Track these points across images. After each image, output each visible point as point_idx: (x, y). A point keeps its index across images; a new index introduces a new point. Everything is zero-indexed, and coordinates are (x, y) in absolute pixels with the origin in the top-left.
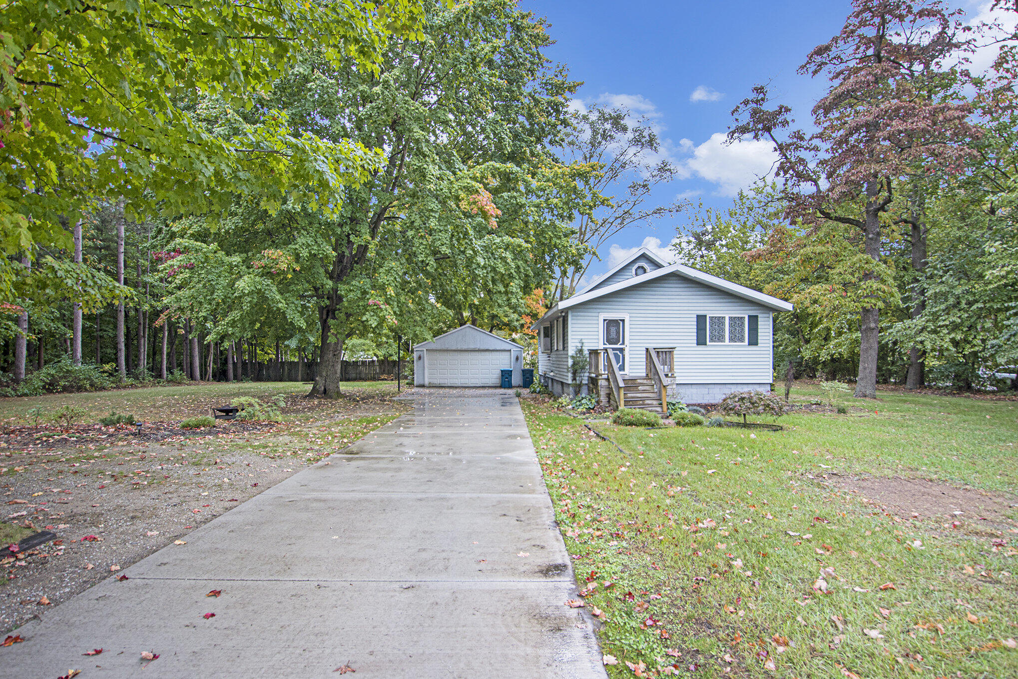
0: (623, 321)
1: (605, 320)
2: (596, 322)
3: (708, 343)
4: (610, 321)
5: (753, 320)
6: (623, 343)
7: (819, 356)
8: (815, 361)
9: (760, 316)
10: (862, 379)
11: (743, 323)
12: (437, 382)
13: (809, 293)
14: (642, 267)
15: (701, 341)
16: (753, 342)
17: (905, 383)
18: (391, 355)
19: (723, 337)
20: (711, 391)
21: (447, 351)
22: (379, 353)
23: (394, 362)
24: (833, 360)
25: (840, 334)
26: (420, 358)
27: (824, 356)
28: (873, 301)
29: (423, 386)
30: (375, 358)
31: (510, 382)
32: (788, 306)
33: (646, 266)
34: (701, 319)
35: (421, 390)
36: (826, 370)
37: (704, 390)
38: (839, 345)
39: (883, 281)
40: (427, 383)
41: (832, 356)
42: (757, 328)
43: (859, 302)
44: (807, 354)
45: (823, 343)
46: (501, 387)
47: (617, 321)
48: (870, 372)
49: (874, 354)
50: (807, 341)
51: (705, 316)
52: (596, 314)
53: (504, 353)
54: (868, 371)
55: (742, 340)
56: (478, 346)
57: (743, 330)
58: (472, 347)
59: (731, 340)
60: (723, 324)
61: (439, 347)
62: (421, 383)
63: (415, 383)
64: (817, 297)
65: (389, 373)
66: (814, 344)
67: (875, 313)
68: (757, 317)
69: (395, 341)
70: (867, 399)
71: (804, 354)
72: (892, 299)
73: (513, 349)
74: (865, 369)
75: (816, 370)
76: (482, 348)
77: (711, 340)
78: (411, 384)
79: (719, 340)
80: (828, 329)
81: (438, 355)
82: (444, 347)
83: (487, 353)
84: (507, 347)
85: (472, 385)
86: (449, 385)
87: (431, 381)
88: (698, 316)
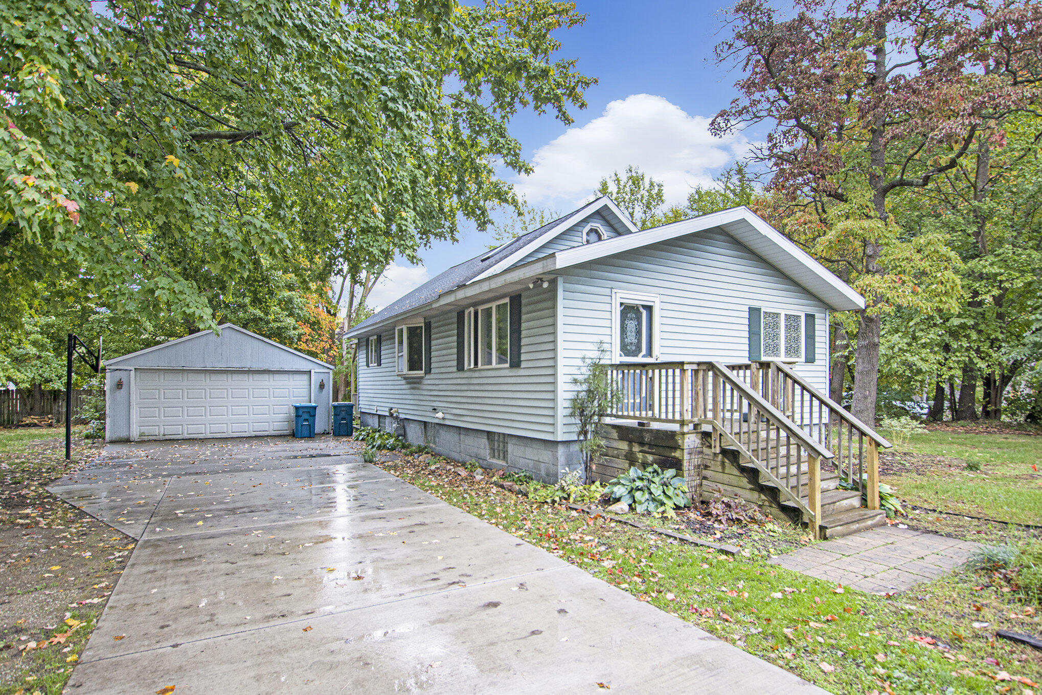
0: (649, 309)
2: (609, 307)
3: (762, 356)
4: (628, 306)
5: (810, 318)
6: (648, 355)
9: (817, 315)
11: (799, 326)
12: (157, 431)
14: (596, 232)
15: (754, 354)
16: (811, 356)
18: (48, 381)
19: (778, 346)
21: (182, 371)
22: (18, 376)
23: (56, 394)
26: (119, 385)
29: (127, 441)
30: (12, 387)
31: (311, 427)
33: (602, 229)
34: (754, 312)
35: (123, 450)
40: (135, 433)
42: (814, 335)
46: (294, 435)
47: (636, 307)
51: (759, 310)
52: (610, 291)
53: (297, 377)
55: (799, 353)
56: (248, 364)
57: (799, 336)
58: (236, 365)
59: (787, 352)
60: (778, 325)
61: (164, 365)
62: (123, 434)
63: (108, 435)
65: (43, 413)
68: (813, 316)
69: (59, 355)
73: (315, 369)
76: (255, 367)
77: (765, 351)
78: (96, 437)
79: (774, 352)
81: (162, 381)
82: (174, 365)
83: (266, 376)
84: (303, 365)
85: (235, 435)
86: (186, 436)
87: (143, 429)
88: (751, 310)
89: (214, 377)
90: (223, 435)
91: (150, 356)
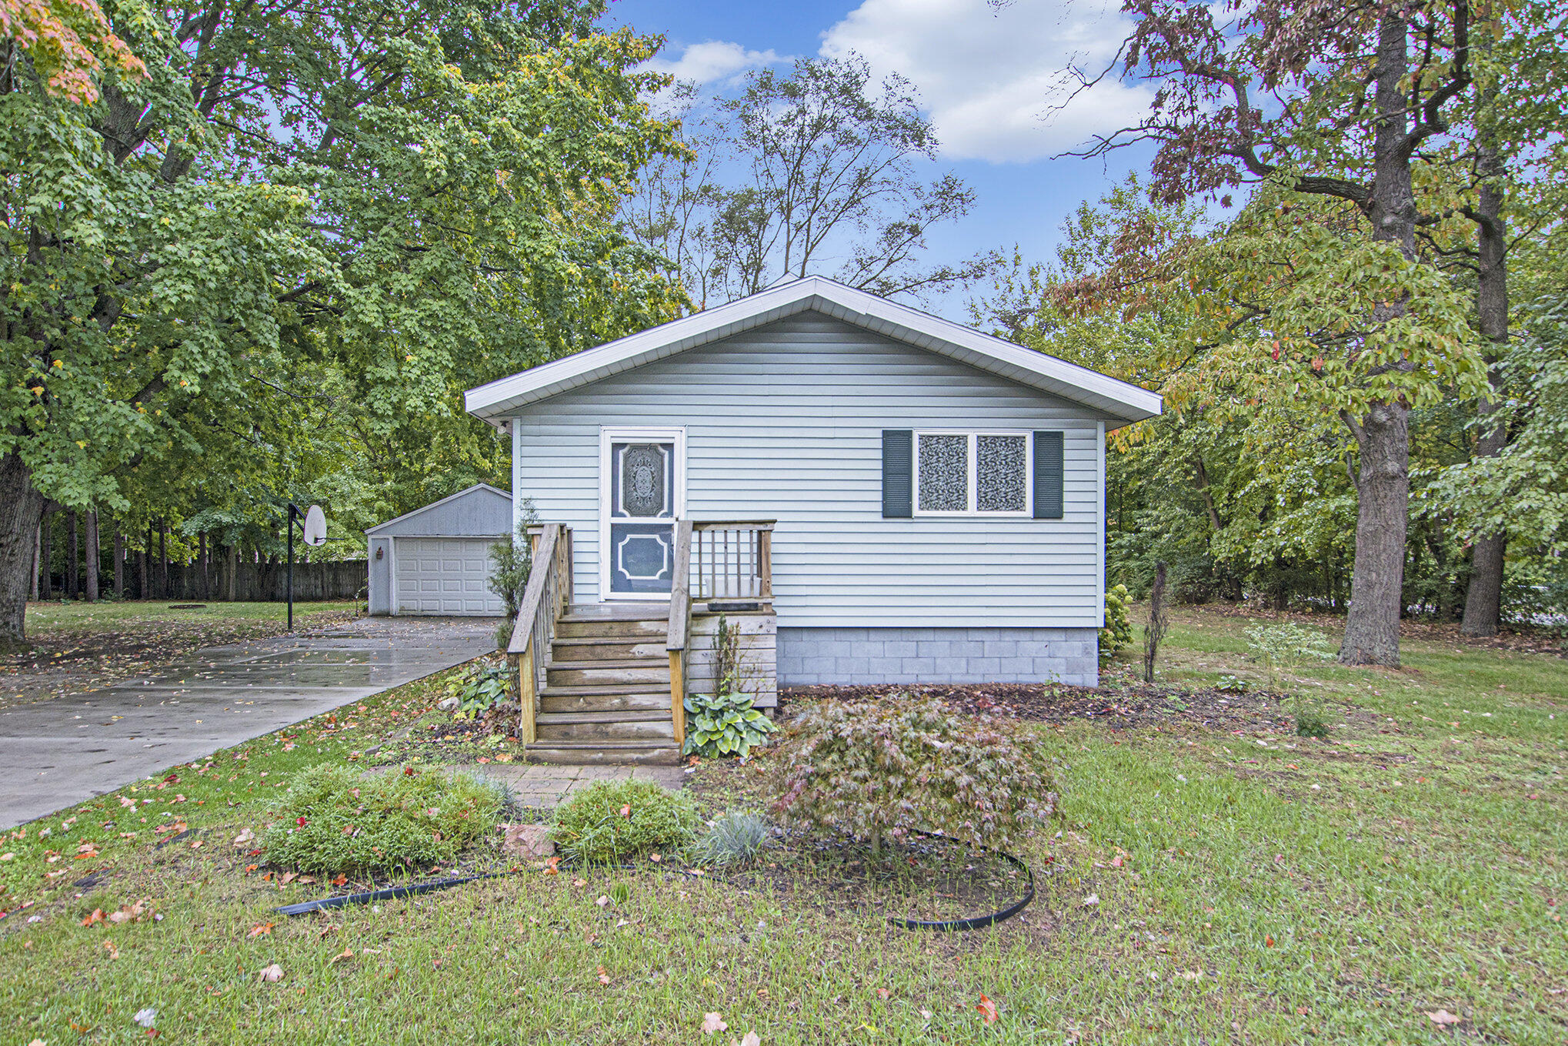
0: (669, 447)
1: (616, 447)
2: (592, 451)
3: (916, 511)
4: (636, 447)
5: (1049, 445)
6: (670, 513)
7: (1248, 554)
8: (1241, 563)
9: (1067, 433)
10: (1360, 614)
11: (1019, 455)
12: (416, 605)
13: (1213, 366)
15: (896, 507)
16: (1049, 508)
17: (1459, 618)
19: (962, 493)
20: (924, 649)
21: (437, 539)
24: (1280, 562)
25: (1296, 502)
26: (380, 555)
27: (1260, 554)
28: (1408, 381)
29: (385, 615)
32: (1151, 403)
34: (895, 443)
35: (382, 624)
36: (1264, 586)
37: (906, 646)
38: (1295, 527)
39: (1437, 324)
40: (395, 608)
41: (1278, 553)
42: (1061, 469)
43: (1363, 386)
44: (1222, 549)
45: (1258, 525)
47: (651, 447)
48: (1385, 597)
49: (1394, 546)
50: (1224, 523)
51: (908, 434)
52: (592, 430)
54: (1377, 592)
55: (1018, 505)
56: (502, 531)
57: (1019, 473)
58: (489, 532)
59: (984, 502)
60: (962, 456)
61: (421, 532)
62: (384, 608)
63: (371, 608)
64: (1234, 374)
66: (1238, 525)
67: (1399, 433)
68: (1059, 436)
70: (1378, 671)
71: (1215, 550)
72: (1463, 378)
74: (1370, 586)
75: (1240, 585)
77: (926, 504)
79: (950, 505)
80: (1268, 490)
81: (418, 549)
82: (430, 533)
85: (492, 614)
86: (443, 613)
87: (405, 603)
88: (887, 435)
89: (471, 546)
90: (479, 614)
91: (406, 524)
